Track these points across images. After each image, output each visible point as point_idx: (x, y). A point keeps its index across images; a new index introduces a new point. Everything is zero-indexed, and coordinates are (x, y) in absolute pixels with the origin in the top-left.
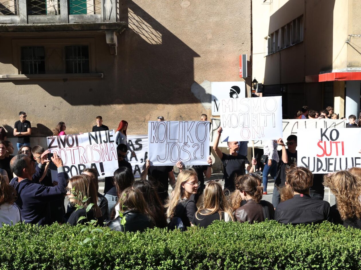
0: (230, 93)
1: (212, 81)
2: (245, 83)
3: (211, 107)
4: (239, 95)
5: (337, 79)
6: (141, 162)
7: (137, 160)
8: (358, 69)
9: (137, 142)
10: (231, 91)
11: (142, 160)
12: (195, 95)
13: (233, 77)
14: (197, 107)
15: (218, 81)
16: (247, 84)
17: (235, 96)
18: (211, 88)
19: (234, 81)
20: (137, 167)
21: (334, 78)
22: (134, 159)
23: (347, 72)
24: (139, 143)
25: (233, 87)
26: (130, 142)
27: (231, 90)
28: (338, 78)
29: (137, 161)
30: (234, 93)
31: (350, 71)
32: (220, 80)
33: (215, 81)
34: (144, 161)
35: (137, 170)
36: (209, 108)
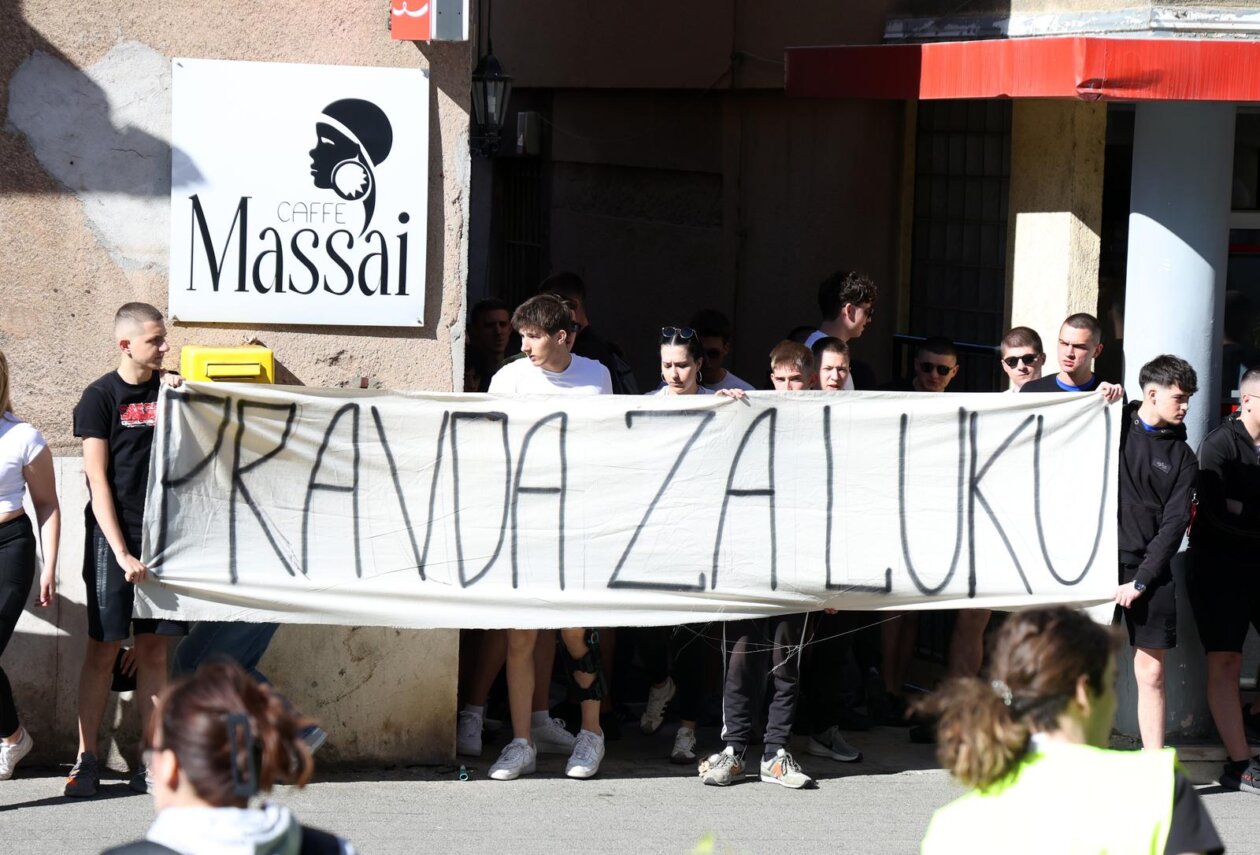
0: (313, 154)
1: (180, 53)
2: (426, 82)
3: (163, 251)
4: (379, 171)
5: (1098, 84)
8: (1224, 18)
10: (325, 140)
12: (41, 156)
13: (338, 31)
14: (54, 244)
15: (225, 56)
16: (440, 92)
17: (349, 176)
18: (170, 99)
19: (345, 63)
21: (1079, 81)
23: (1150, 36)
25: (336, 109)
27: (323, 130)
28: (1103, 77)
30: (345, 150)
31: (1175, 30)
32: (238, 48)
33: (202, 50)
36: (146, 259)
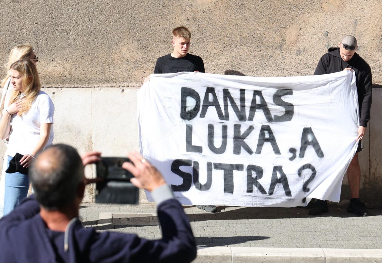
6: (292, 159)
7: (277, 151)
9: (277, 98)
11: (293, 150)
20: (278, 173)
22: (267, 146)
24: (286, 99)
26: (258, 98)
29: (278, 155)
34: (298, 153)
35: (279, 181)
